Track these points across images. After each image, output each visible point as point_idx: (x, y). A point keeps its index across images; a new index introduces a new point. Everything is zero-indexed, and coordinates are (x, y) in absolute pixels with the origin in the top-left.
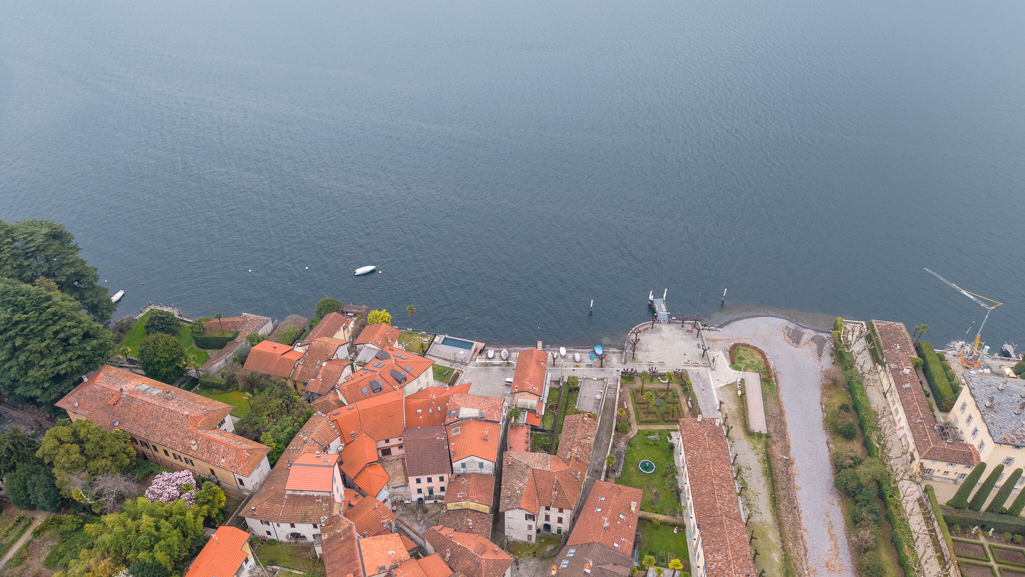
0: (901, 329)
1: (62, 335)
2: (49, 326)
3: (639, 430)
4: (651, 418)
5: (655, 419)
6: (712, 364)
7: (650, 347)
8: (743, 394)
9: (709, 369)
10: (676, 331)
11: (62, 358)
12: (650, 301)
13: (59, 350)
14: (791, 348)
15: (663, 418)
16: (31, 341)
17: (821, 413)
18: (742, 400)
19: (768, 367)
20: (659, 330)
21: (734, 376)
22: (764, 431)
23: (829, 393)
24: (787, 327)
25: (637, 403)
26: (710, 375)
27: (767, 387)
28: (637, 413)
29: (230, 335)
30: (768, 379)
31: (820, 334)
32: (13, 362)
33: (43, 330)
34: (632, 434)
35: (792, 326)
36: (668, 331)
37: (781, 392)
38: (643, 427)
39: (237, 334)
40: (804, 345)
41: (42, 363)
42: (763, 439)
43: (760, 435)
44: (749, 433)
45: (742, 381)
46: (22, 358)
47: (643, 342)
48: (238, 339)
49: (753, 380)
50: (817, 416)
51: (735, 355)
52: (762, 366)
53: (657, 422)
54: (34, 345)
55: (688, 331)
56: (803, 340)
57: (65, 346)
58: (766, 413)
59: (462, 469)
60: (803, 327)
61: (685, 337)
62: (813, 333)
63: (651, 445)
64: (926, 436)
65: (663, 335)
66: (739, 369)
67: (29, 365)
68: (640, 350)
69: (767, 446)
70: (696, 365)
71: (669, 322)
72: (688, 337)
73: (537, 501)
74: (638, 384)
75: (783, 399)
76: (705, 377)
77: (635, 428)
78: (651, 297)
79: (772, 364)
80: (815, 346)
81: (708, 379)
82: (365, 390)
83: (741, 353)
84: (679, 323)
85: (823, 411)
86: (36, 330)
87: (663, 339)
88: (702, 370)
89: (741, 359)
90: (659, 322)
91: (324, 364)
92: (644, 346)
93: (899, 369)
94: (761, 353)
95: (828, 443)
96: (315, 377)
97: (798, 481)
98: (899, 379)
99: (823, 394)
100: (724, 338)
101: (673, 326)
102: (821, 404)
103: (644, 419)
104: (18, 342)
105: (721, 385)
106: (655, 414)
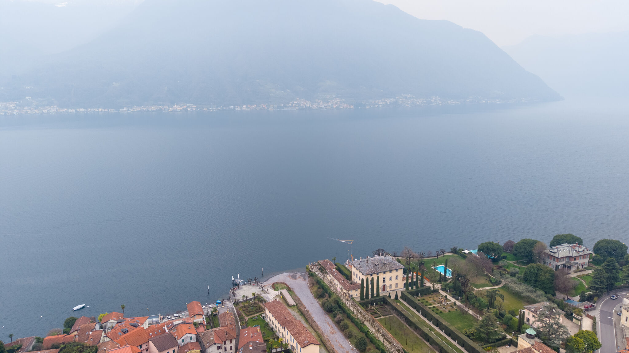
0: (328, 261)
4: (251, 313)
5: (253, 313)
6: (267, 292)
8: (282, 295)
10: (248, 287)
12: (233, 281)
14: (294, 280)
15: (256, 312)
17: (312, 295)
18: (283, 298)
19: (288, 286)
20: (242, 288)
21: (277, 293)
22: (295, 304)
23: (312, 288)
24: (290, 275)
25: (244, 310)
26: (268, 295)
27: (290, 293)
28: (245, 313)
30: (289, 290)
31: (302, 274)
34: (246, 320)
35: (292, 274)
36: (245, 287)
37: (296, 294)
38: (249, 317)
39: (21, 346)
40: (298, 278)
42: (296, 306)
44: (290, 306)
45: (281, 293)
47: (237, 293)
49: (285, 292)
50: (311, 296)
51: (274, 287)
52: (286, 287)
55: (253, 285)
58: (293, 299)
59: (183, 343)
60: (295, 273)
61: (253, 287)
62: (300, 274)
63: (255, 321)
64: (346, 284)
65: (244, 289)
66: (277, 290)
68: (237, 296)
69: (298, 308)
70: (262, 293)
71: (245, 284)
73: (220, 340)
74: (241, 305)
75: (298, 295)
76: (266, 296)
77: (247, 318)
78: (233, 279)
80: (302, 278)
81: (268, 297)
82: (120, 333)
83: (277, 286)
84: (249, 283)
85: (313, 294)
88: (264, 294)
89: (277, 287)
90: (240, 285)
91: (91, 333)
92: (238, 295)
93: (331, 271)
94: (284, 284)
95: (318, 302)
96: (88, 340)
97: (312, 316)
98: (332, 273)
99: (310, 289)
100: (269, 284)
102: (311, 292)
103: (248, 314)
105: (274, 297)
106: (253, 311)
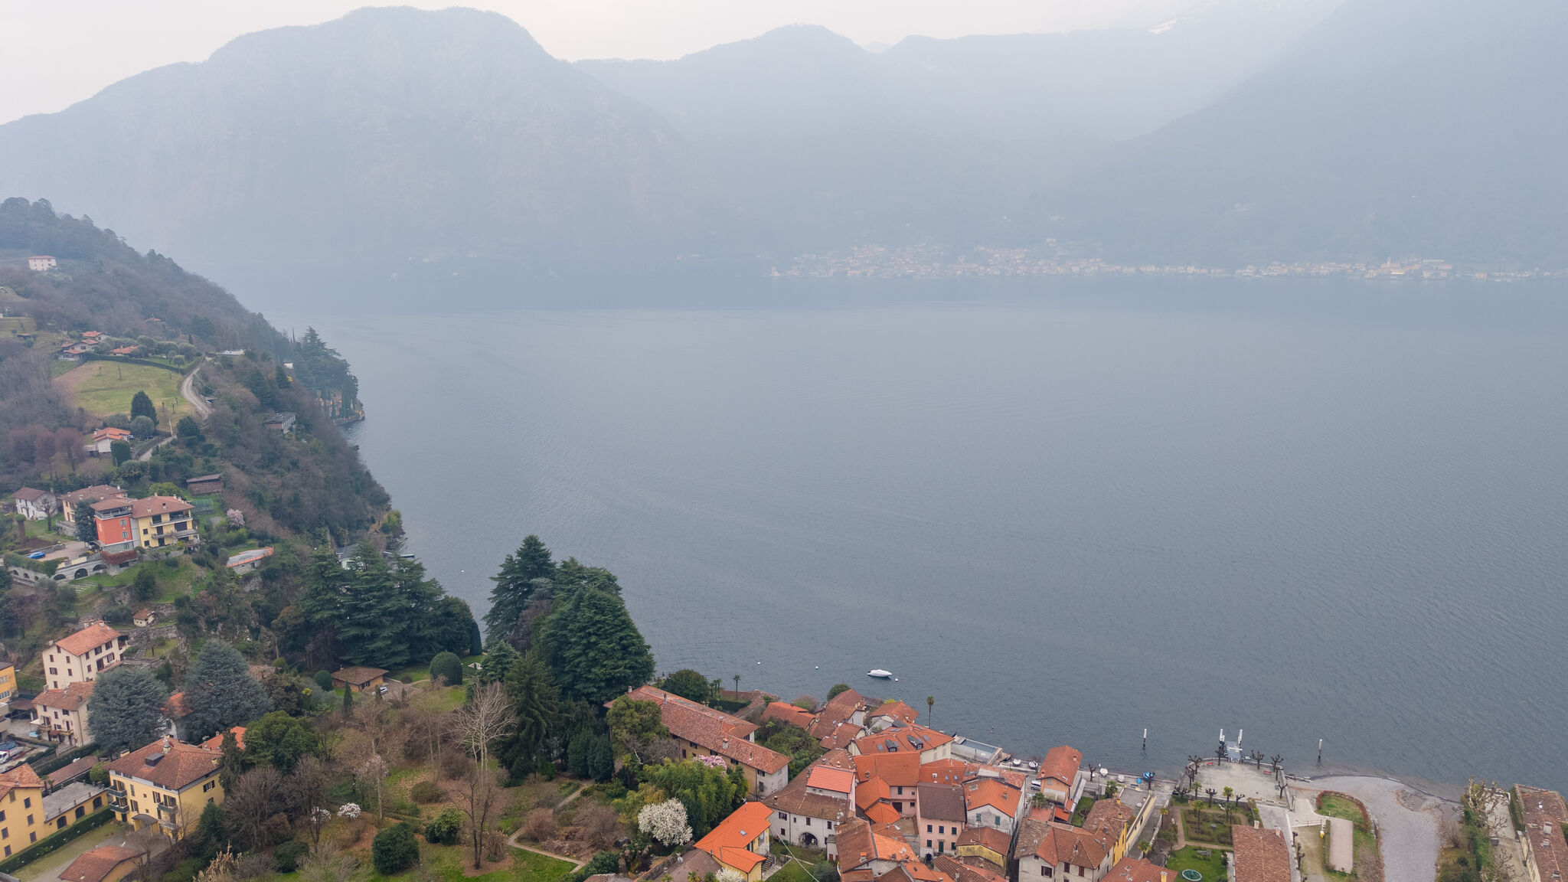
0: (1555, 796)
1: (625, 642)
2: (616, 631)
3: (1186, 846)
4: (1201, 836)
5: (1208, 838)
6: (1291, 806)
7: (1213, 781)
8: (1328, 833)
9: (1287, 810)
10: (1249, 771)
11: (620, 663)
12: (1221, 742)
13: (619, 655)
14: (1404, 810)
15: (1218, 839)
16: (601, 641)
17: (1435, 874)
18: (1325, 842)
19: (1365, 816)
20: (1227, 767)
21: (1319, 819)
22: (1348, 871)
23: (1449, 855)
24: (1402, 791)
25: (1188, 822)
26: (1288, 815)
27: (1361, 836)
28: (1186, 830)
29: (742, 702)
30: (1364, 829)
31: (1448, 803)
32: (583, 658)
33: (612, 633)
34: (1176, 848)
35: (1411, 791)
36: (1236, 769)
37: (1382, 847)
38: (1192, 843)
39: (749, 703)
40: (1424, 810)
41: (605, 662)
42: (1346, 878)
43: (1343, 874)
44: (1329, 869)
45: (1328, 822)
46: (592, 654)
47: (1205, 776)
48: (750, 707)
49: (1343, 830)
51: (1323, 802)
52: (1359, 816)
53: (1211, 841)
54: (603, 644)
55: (1265, 773)
56: (1424, 806)
57: (624, 654)
58: (1355, 856)
59: (977, 823)
60: (1426, 794)
61: (1259, 778)
62: (1439, 801)
63: (1200, 859)
65: (1232, 772)
66: (1322, 814)
67: (595, 662)
70: (1271, 803)
71: (1242, 762)
72: (1265, 779)
73: (1055, 856)
74: (1191, 806)
75: (1385, 854)
76: (1280, 815)
77: (1182, 843)
78: (1222, 738)
79: (1372, 818)
80: (1438, 814)
82: (880, 747)
83: (1333, 802)
84: (1255, 764)
85: (1438, 871)
86: (608, 632)
87: (1231, 776)
88: (1277, 810)
89: (1330, 806)
90: (1228, 760)
91: (840, 725)
92: (1206, 779)
93: (1539, 829)
94: (1361, 805)
96: (829, 735)
98: (1536, 837)
99: (1441, 856)
100: (1313, 788)
101: (1246, 768)
102: (1436, 865)
103: (1194, 835)
104: (593, 639)
105: (1300, 825)
106: (1209, 834)
